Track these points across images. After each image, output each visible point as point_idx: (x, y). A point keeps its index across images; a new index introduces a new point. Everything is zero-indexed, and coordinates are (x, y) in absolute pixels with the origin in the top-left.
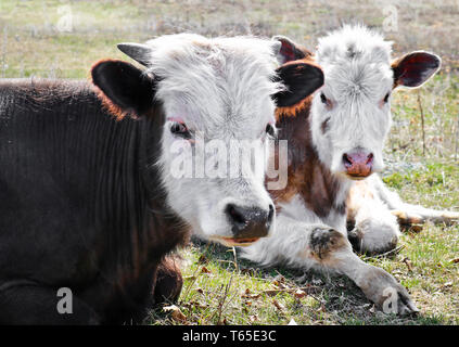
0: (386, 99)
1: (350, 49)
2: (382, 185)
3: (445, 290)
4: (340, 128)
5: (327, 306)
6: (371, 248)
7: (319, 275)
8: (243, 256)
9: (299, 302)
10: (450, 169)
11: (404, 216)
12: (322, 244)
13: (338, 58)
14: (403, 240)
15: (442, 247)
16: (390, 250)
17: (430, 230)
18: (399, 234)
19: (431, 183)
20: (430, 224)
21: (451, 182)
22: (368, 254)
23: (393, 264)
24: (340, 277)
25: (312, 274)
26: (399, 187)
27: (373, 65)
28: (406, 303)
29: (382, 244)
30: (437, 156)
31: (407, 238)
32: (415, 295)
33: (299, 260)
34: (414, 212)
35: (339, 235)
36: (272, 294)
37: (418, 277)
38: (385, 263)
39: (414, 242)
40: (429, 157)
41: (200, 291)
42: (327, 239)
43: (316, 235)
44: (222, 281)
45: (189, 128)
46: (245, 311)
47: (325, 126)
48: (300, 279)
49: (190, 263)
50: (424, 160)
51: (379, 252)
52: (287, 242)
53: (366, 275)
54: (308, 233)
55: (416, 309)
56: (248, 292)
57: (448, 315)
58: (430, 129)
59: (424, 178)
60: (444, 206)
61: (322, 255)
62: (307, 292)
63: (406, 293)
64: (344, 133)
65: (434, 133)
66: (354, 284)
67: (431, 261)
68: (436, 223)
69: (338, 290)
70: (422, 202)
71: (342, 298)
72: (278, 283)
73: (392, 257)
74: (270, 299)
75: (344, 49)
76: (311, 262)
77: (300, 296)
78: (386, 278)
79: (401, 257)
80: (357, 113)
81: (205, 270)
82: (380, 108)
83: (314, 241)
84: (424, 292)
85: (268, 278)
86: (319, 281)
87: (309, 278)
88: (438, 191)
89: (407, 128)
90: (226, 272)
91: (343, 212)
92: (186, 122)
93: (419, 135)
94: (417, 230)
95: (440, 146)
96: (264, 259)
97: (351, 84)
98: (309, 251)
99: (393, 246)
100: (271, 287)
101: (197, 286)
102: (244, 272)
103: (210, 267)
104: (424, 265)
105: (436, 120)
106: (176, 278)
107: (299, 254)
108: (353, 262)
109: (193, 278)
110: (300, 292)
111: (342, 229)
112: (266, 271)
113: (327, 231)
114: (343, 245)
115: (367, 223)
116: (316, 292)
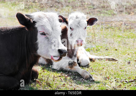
0: (85, 28)
1: (77, 17)
2: (85, 51)
3: (101, 75)
4: (75, 35)
5: (73, 79)
6: (83, 65)
7: (71, 72)
8: (53, 68)
9: (66, 78)
10: (101, 47)
11: (91, 58)
12: (71, 65)
13: (74, 19)
14: (91, 63)
15: (100, 65)
16: (88, 66)
17: (97, 61)
18: (90, 62)
19: (97, 50)
20: (97, 60)
21: (102, 50)
22: (82, 67)
23: (88, 69)
24: (76, 72)
25: (69, 72)
26: (89, 51)
27: (82, 20)
28: (91, 78)
29: (86, 65)
30: (98, 44)
31: (92, 63)
32: (94, 76)
33: (66, 69)
34: (93, 57)
35: (75, 63)
36: (60, 76)
37: (94, 72)
38: (86, 69)
39: (93, 64)
40: (96, 44)
41: (43, 76)
42: (73, 64)
43: (70, 63)
44: (48, 74)
45: (45, 33)
46: (54, 80)
47: (71, 35)
48: (66, 73)
49: (40, 69)
50: (95, 45)
51: (85, 66)
52: (63, 65)
53: (82, 72)
54: (68, 62)
55: (94, 79)
56: (54, 76)
57: (102, 81)
58: (96, 38)
59: (95, 49)
60: (100, 55)
61: (71, 67)
62: (68, 76)
63: (91, 76)
64: (76, 36)
65: (98, 38)
66: (79, 74)
67: (97, 68)
68: (98, 59)
69: (76, 75)
70: (95, 55)
71: (76, 77)
72: (61, 74)
73: (88, 67)
74: (59, 78)
75: (75, 17)
76: (69, 69)
77: (66, 77)
78: (87, 72)
79: (90, 67)
80: (79, 31)
81: (44, 71)
82: (84, 30)
83: (69, 64)
84: (96, 76)
85: (59, 73)
86: (71, 73)
87: (69, 73)
88: (99, 52)
89: (91, 37)
90: (49, 71)
91: (76, 57)
92: (45, 32)
93: (94, 39)
94: (94, 61)
95: (99, 42)
96: (58, 69)
97: (77, 24)
98: (68, 67)
99: (88, 65)
100: (60, 75)
101: (42, 75)
102: (53, 71)
103: (45, 70)
104: (96, 69)
105: (98, 36)
106: (37, 73)
107: (66, 67)
108: (79, 69)
109: (41, 73)
110: (66, 76)
111: (76, 61)
112: (58, 71)
113: (72, 62)
114: (76, 65)
115: (82, 60)
116: (70, 76)
